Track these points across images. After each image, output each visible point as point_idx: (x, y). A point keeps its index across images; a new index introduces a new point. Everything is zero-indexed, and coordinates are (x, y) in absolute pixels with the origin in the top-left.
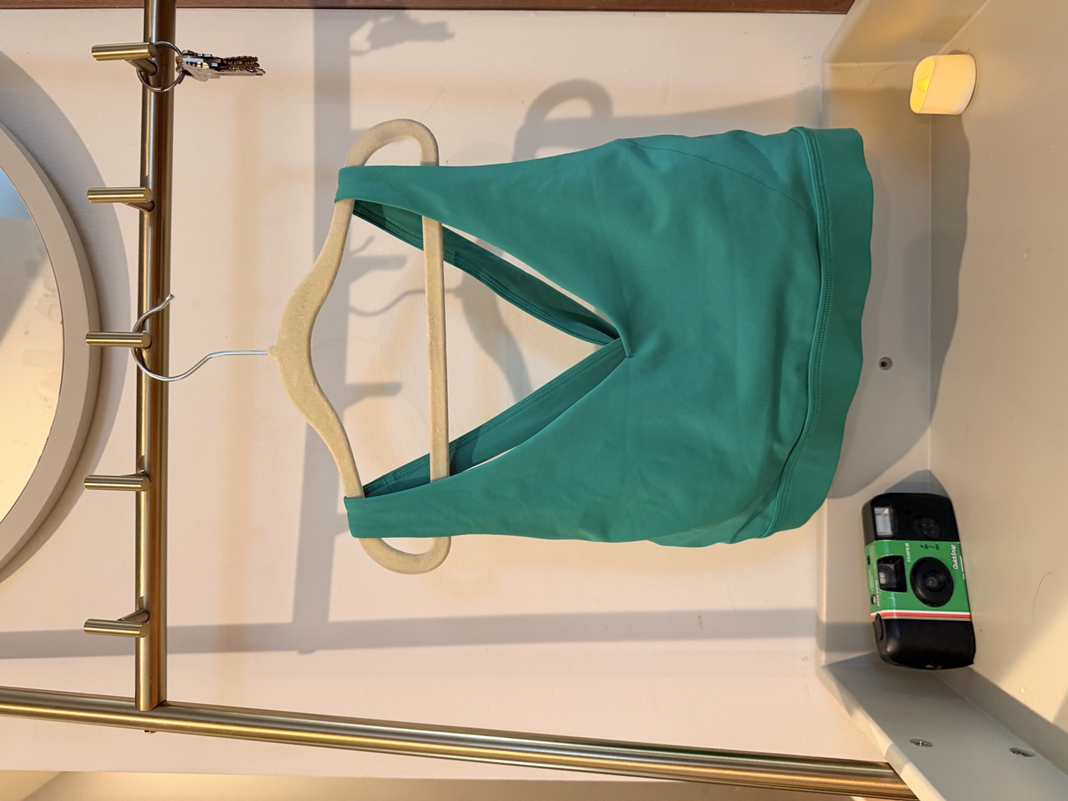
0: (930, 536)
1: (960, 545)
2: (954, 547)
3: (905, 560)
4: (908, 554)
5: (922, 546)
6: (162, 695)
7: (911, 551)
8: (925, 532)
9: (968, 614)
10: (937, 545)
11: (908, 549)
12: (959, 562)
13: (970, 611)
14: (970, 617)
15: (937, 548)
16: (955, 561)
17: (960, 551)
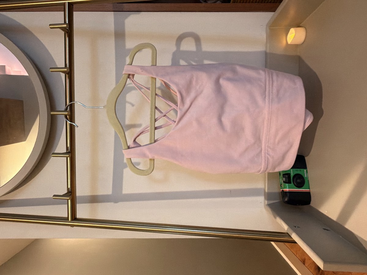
0: (298, 167)
1: (307, 170)
2: (305, 171)
3: (291, 174)
5: (296, 170)
6: (75, 216)
10: (300, 170)
11: (291, 171)
14: (310, 191)
16: (306, 175)
17: (307, 172)
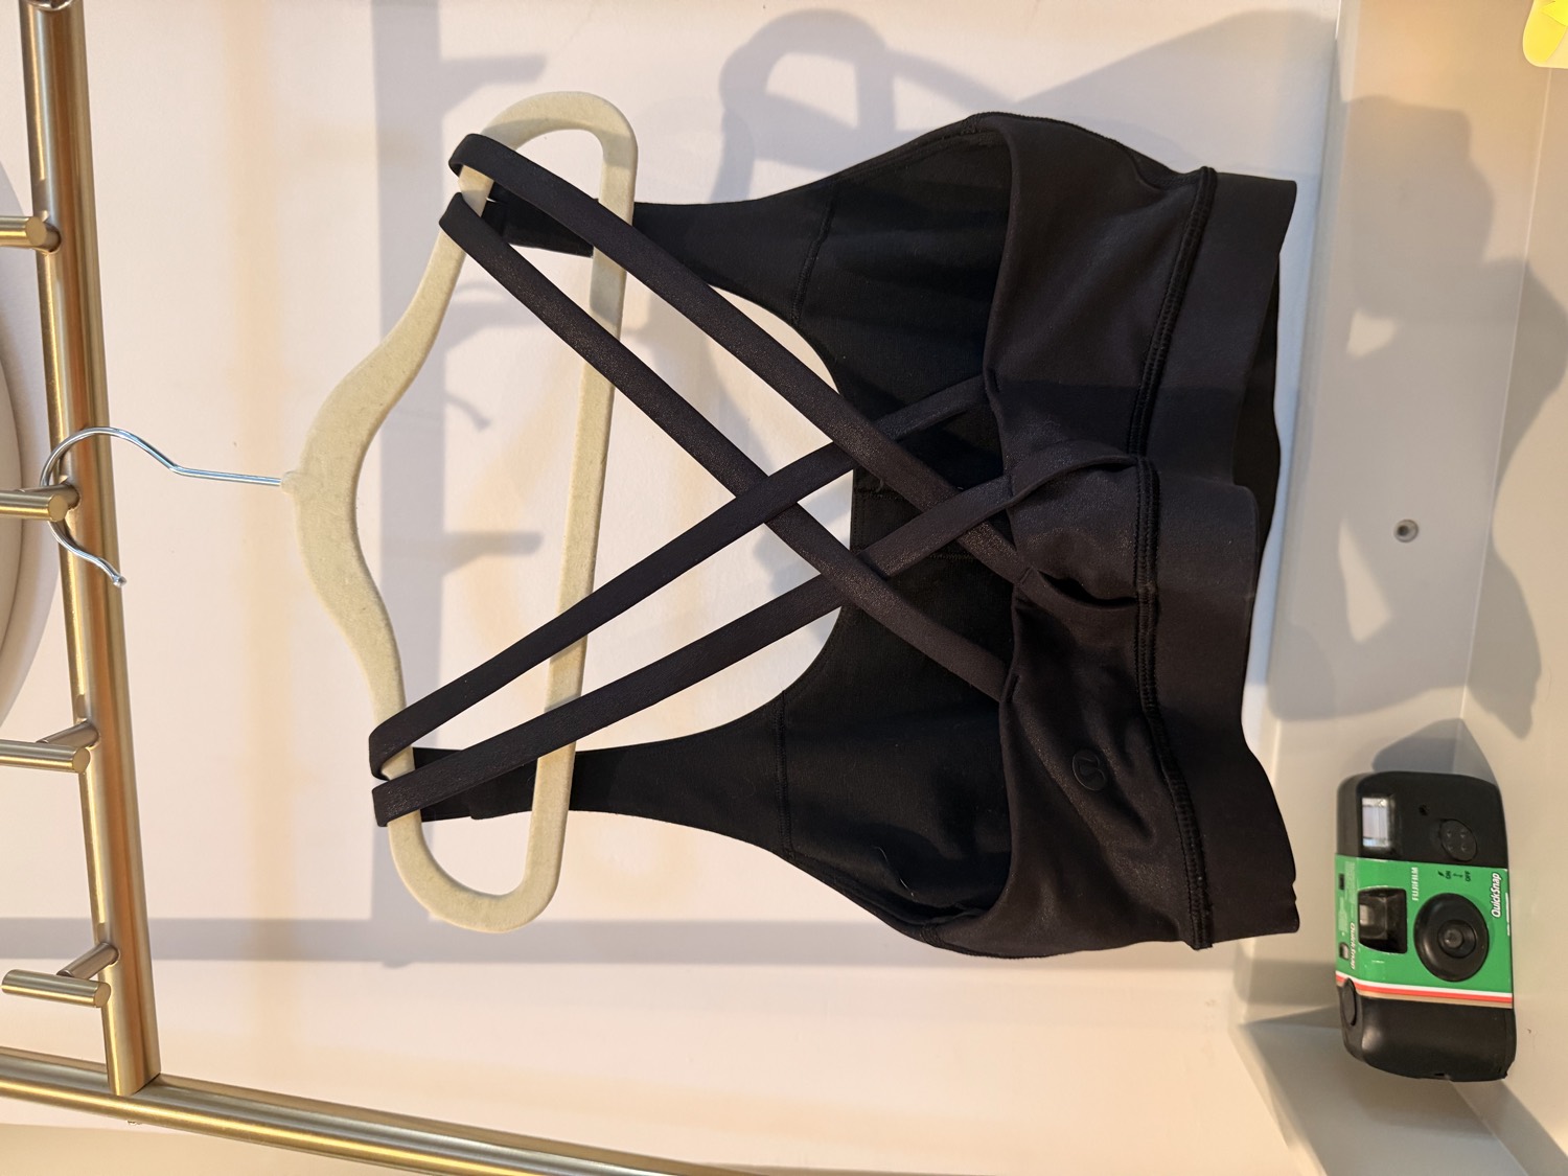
0: (1455, 856)
1: (1508, 873)
2: (1497, 879)
3: (1408, 897)
4: (1415, 886)
5: (1441, 874)
6: (153, 1069)
7: (1420, 882)
8: (1449, 849)
9: (1509, 995)
10: (1467, 873)
11: (1415, 877)
13: (1512, 991)
14: (1512, 1001)
15: (1468, 878)
16: (1497, 903)
17: (1506, 886)
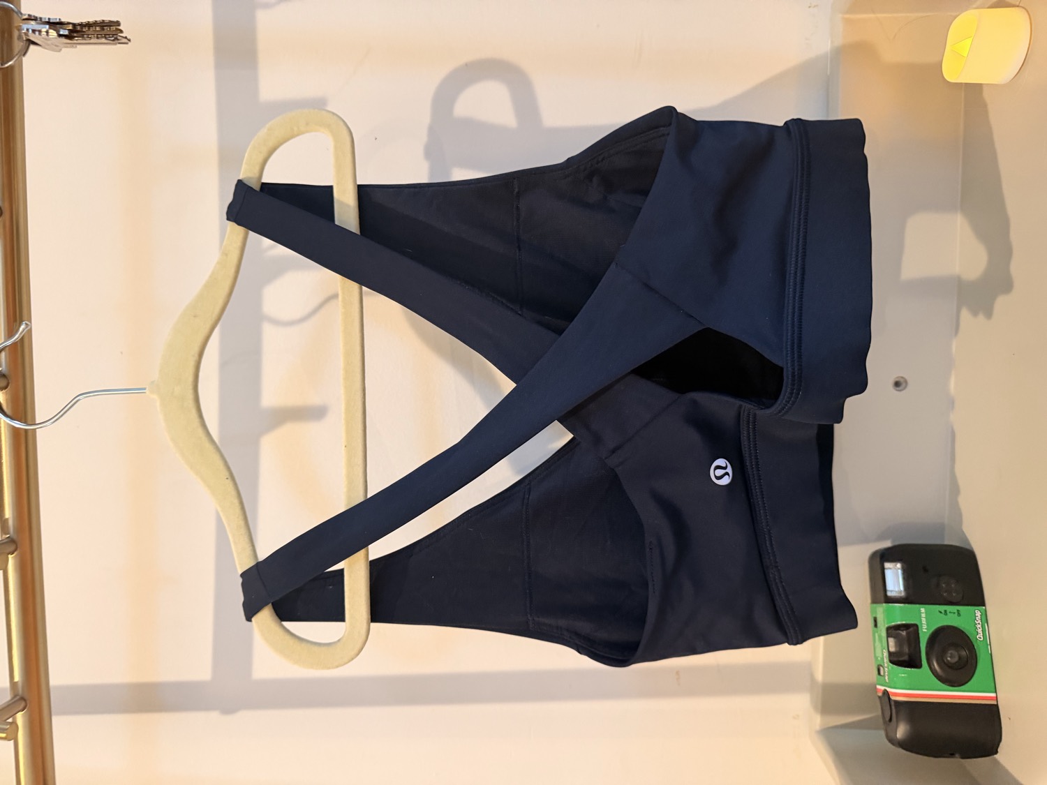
0: (950, 599)
1: (986, 609)
2: (978, 614)
3: (920, 629)
4: (924, 621)
5: (941, 612)
7: (927, 618)
8: (945, 595)
9: (993, 695)
10: (958, 611)
11: (923, 615)
12: (984, 631)
13: (996, 692)
14: (996, 698)
15: (959, 614)
16: (980, 631)
